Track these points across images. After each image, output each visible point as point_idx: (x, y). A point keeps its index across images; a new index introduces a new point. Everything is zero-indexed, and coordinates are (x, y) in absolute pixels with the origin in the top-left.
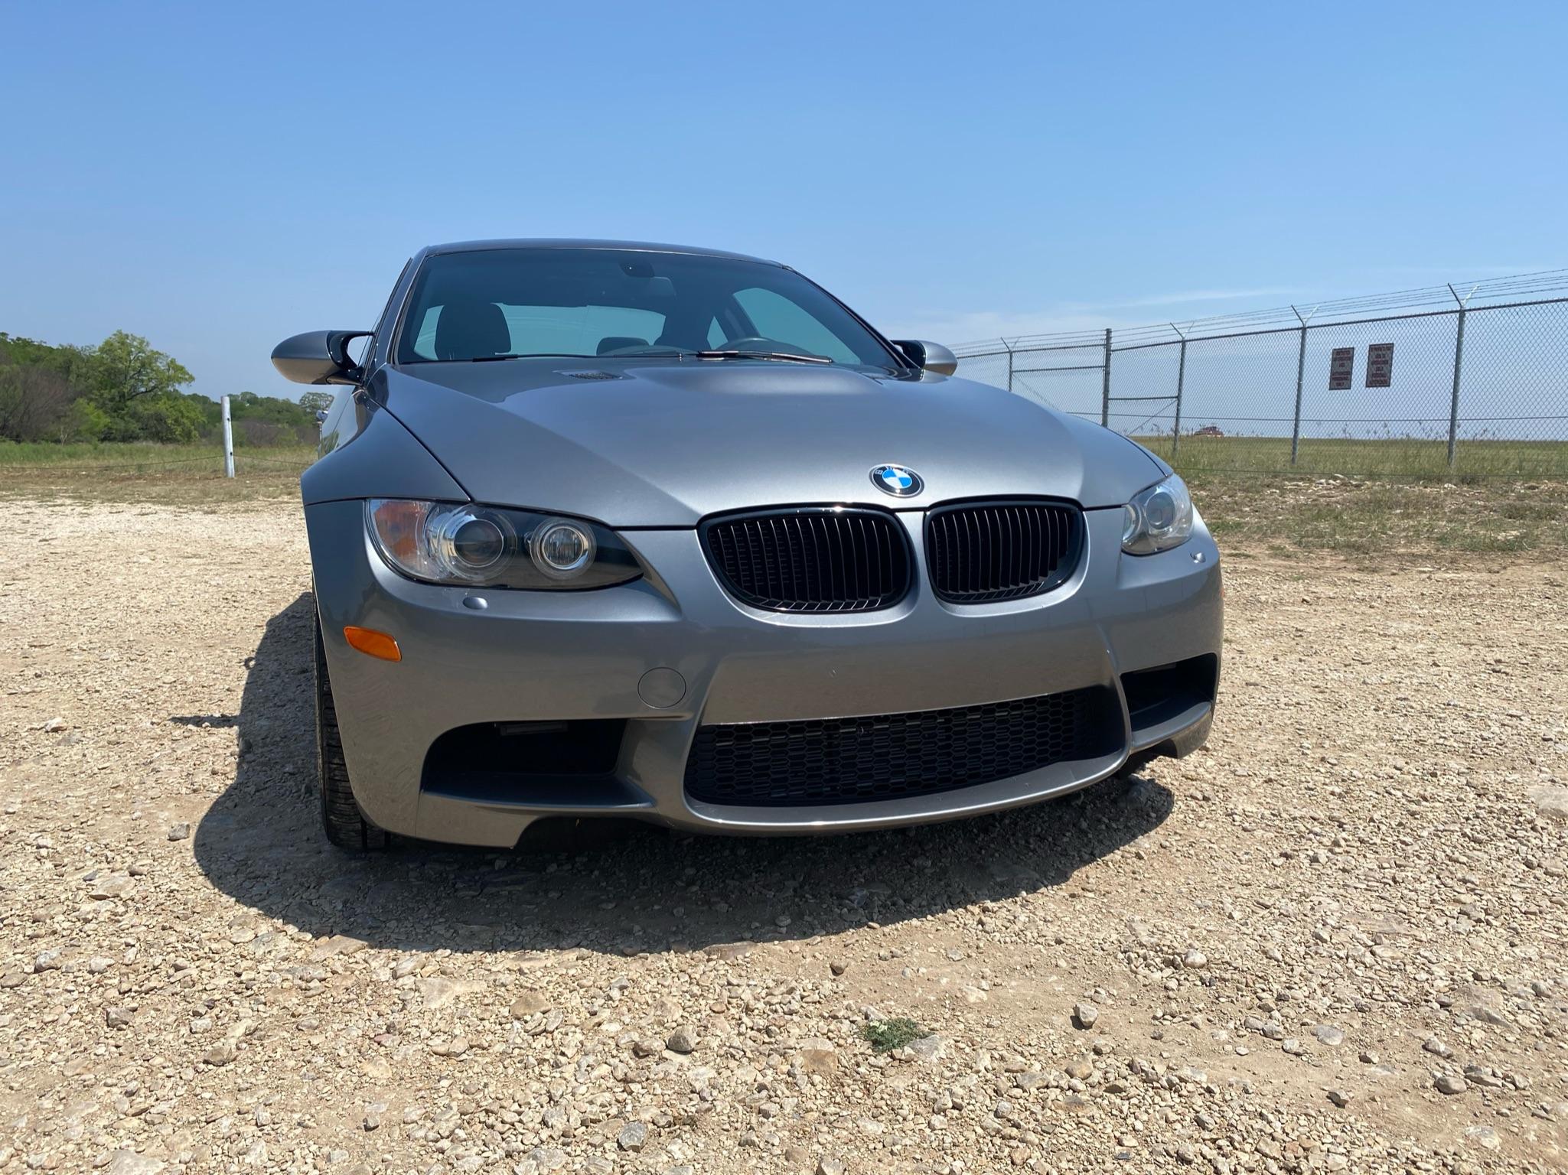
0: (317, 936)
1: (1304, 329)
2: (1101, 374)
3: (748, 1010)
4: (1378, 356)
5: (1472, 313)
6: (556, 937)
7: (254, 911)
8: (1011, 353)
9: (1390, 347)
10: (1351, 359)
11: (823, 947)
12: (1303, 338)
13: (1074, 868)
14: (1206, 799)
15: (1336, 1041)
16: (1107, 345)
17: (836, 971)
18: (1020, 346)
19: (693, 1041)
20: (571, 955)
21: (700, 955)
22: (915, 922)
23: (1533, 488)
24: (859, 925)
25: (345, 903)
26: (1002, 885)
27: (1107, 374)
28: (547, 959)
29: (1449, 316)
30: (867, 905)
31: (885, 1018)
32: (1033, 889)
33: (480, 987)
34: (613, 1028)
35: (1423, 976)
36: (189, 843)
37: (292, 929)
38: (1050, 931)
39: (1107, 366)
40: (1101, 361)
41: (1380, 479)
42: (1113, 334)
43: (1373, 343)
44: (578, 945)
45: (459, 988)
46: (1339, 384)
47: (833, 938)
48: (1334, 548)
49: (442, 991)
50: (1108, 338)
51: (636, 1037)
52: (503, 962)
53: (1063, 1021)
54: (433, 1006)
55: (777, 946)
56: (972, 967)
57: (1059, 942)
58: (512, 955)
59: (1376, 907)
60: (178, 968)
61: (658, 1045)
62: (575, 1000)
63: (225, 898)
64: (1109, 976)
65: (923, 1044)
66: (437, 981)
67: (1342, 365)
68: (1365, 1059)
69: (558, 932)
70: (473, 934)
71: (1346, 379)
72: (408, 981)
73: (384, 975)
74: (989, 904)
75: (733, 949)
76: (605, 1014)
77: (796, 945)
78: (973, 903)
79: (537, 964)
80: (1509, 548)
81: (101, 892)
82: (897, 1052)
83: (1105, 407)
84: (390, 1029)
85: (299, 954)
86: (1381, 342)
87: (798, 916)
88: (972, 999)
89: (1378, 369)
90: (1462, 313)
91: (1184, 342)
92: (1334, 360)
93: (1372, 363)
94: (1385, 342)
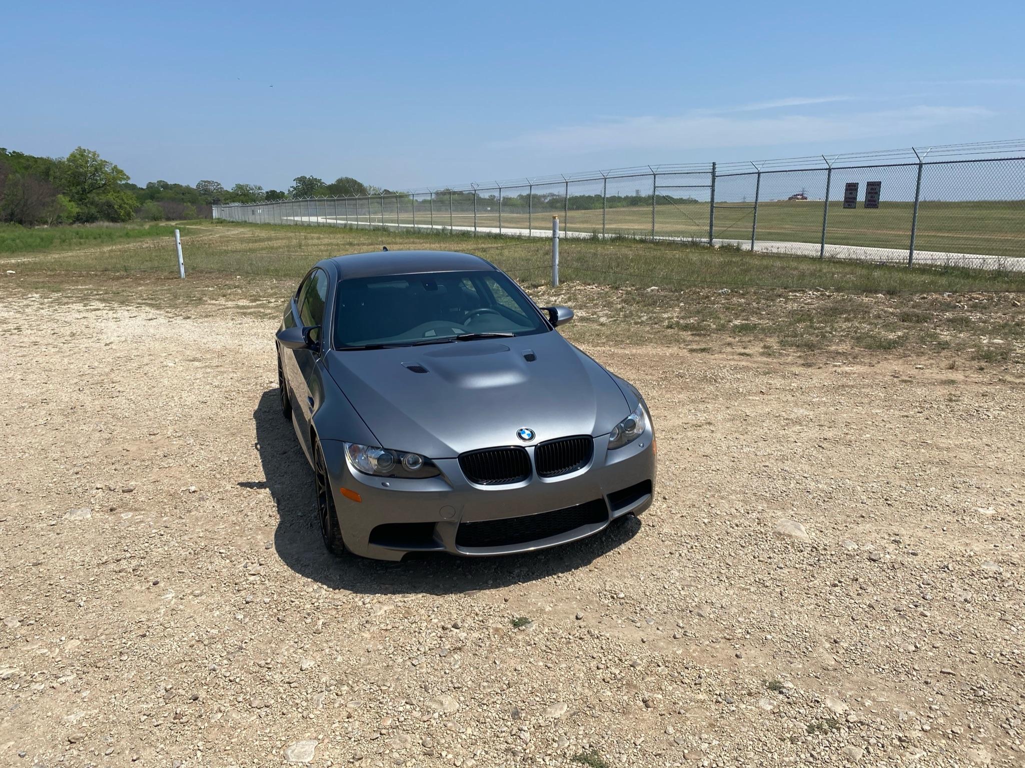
0: (334, 589)
1: (830, 170)
2: (709, 191)
3: (477, 615)
4: (872, 189)
5: (926, 166)
6: (414, 588)
7: (309, 580)
8: (655, 175)
9: (879, 184)
10: (856, 190)
11: (503, 591)
12: (829, 175)
13: (595, 558)
14: (653, 526)
15: (652, 623)
16: (713, 173)
17: (506, 601)
18: (660, 171)
19: (460, 625)
20: (420, 596)
21: (462, 595)
22: (534, 582)
23: (924, 298)
24: (515, 583)
25: (340, 576)
26: (567, 566)
27: (713, 191)
28: (412, 597)
29: (913, 166)
30: (518, 576)
31: (518, 617)
32: (577, 568)
33: (392, 607)
34: (436, 621)
35: (691, 601)
36: (273, 550)
37: (325, 587)
38: (578, 585)
39: (713, 186)
40: (709, 183)
41: (842, 291)
42: (716, 166)
43: (869, 181)
44: (422, 592)
45: (385, 608)
46: (849, 205)
47: (506, 588)
48: (798, 346)
49: (380, 609)
50: (714, 168)
51: (443, 624)
52: (398, 598)
53: (573, 617)
54: (379, 614)
55: (487, 592)
56: (549, 599)
57: (579, 589)
58: (401, 595)
59: (691, 575)
60: (292, 602)
61: (450, 626)
62: (423, 612)
63: (297, 574)
64: (591, 602)
65: (528, 626)
66: (378, 605)
67: (851, 193)
68: (658, 629)
69: (415, 587)
70: (386, 588)
71: (853, 202)
72: (368, 606)
73: (360, 603)
74: (560, 575)
75: (473, 593)
76: (433, 616)
77: (493, 591)
78: (555, 574)
79: (409, 599)
80: (888, 347)
81: (253, 573)
82: (520, 628)
83: (712, 211)
84: (367, 622)
85: (330, 596)
86: (874, 181)
87: (495, 580)
88: (547, 610)
89: (872, 197)
90: (921, 165)
91: (759, 173)
92: (846, 190)
93: (868, 193)
94: (876, 180)
